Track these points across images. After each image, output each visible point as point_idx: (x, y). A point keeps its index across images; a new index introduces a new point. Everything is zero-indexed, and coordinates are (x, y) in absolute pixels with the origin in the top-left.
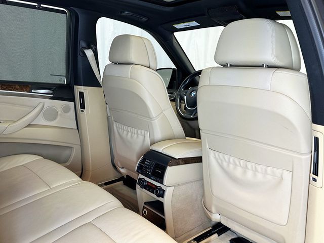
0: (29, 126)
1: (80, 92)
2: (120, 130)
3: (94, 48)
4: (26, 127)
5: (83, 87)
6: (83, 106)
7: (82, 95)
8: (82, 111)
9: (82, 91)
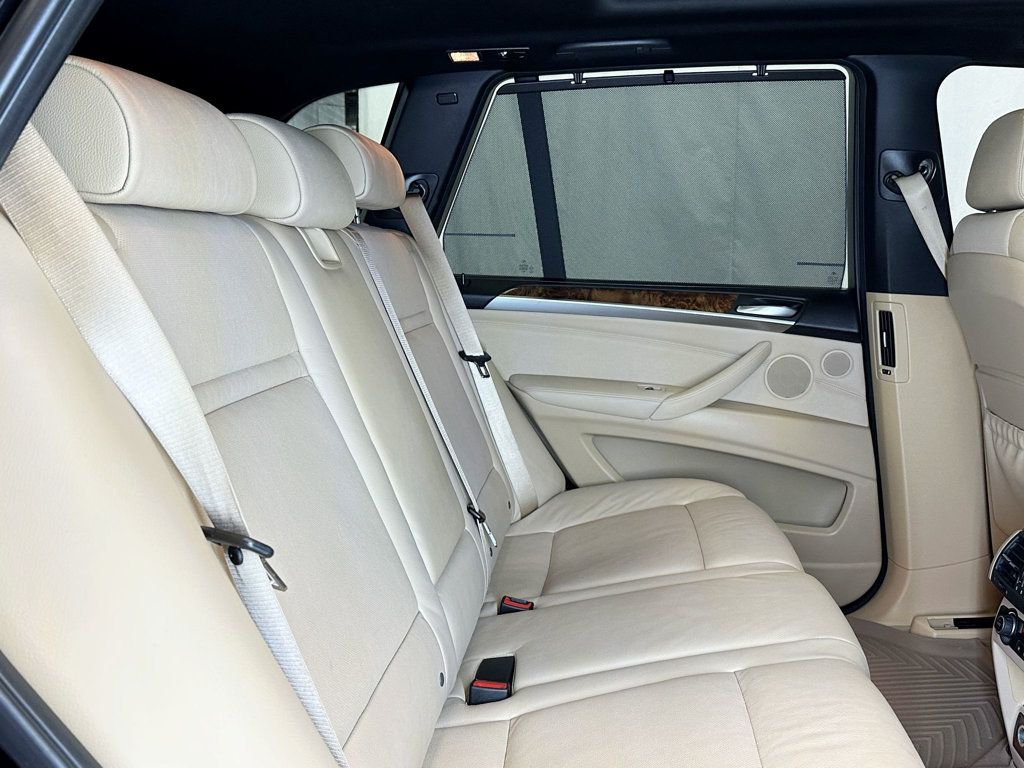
0: (719, 404)
1: (880, 312)
2: (1000, 440)
3: (931, 171)
4: (709, 406)
5: (891, 297)
6: (889, 358)
7: (886, 319)
8: (885, 372)
9: (890, 308)
